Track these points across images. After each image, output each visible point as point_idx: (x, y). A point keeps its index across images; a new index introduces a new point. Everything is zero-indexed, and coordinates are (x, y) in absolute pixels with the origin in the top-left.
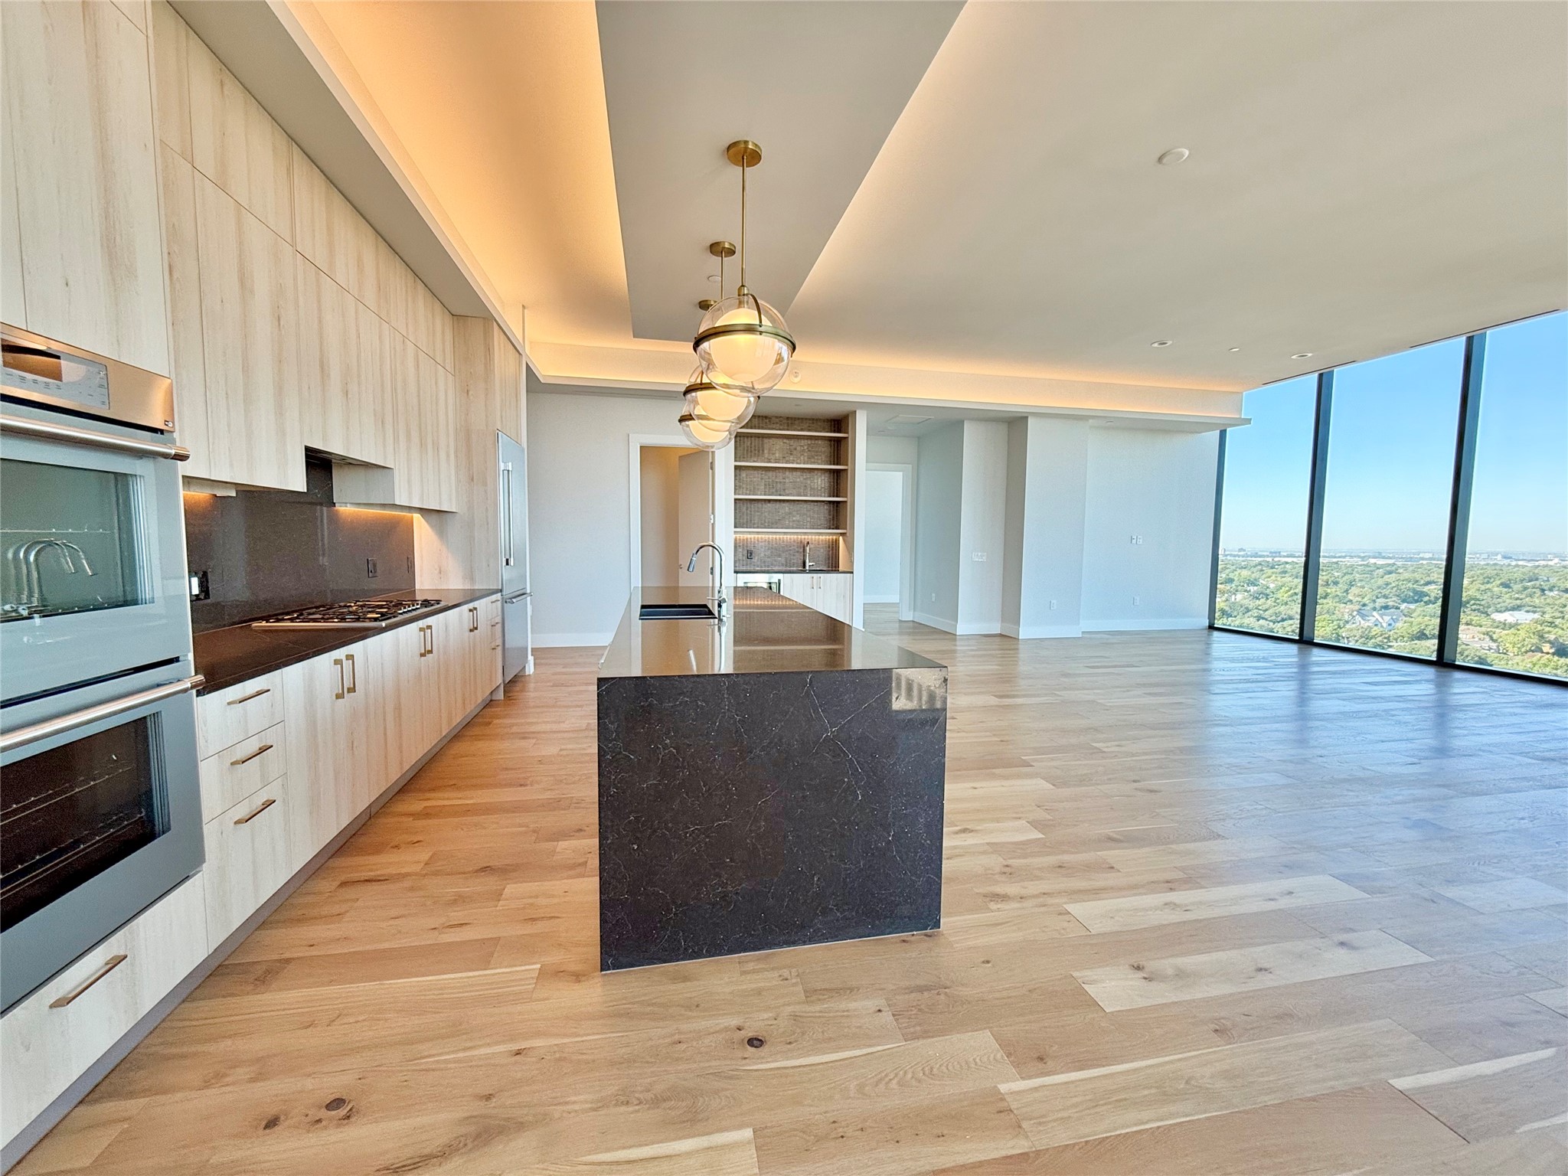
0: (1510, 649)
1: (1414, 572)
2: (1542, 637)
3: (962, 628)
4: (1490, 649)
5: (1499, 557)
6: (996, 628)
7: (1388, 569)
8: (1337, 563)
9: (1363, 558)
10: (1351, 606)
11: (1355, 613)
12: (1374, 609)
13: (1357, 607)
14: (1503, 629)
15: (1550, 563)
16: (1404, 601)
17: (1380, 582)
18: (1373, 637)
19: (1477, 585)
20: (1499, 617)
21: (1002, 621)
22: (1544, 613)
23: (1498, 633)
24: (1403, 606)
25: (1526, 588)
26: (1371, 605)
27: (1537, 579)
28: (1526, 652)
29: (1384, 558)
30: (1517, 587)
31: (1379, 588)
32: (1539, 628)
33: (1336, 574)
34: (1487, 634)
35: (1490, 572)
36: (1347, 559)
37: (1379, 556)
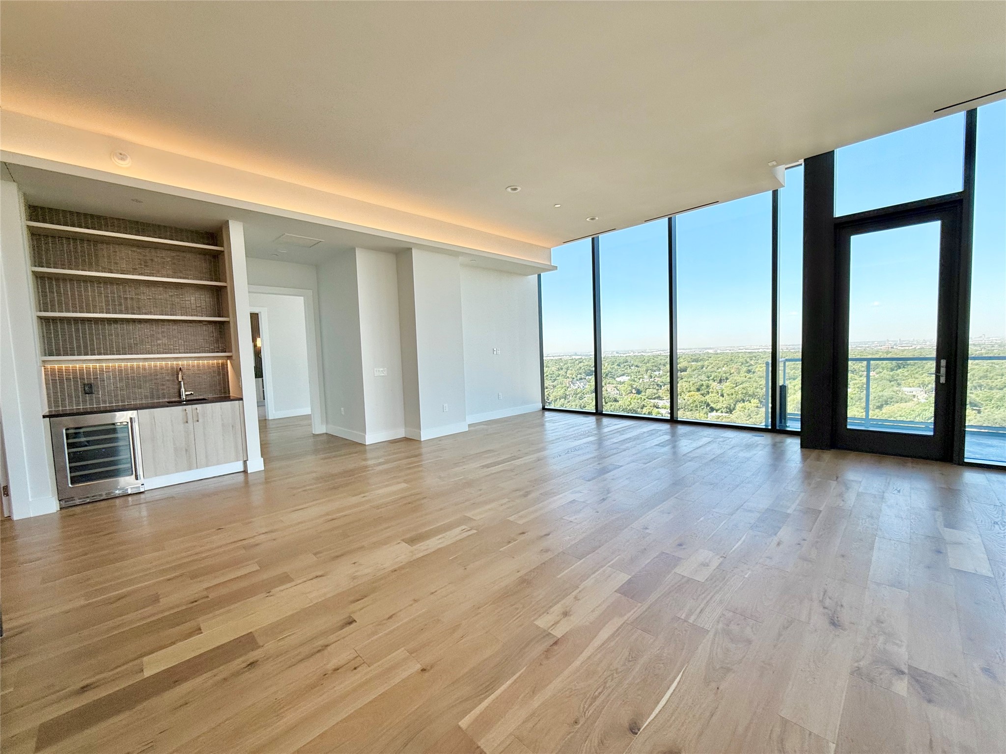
0: (623, 393)
1: (589, 361)
2: (632, 387)
3: (372, 437)
4: (617, 394)
5: (615, 353)
6: (401, 433)
7: (580, 360)
8: (561, 359)
9: (570, 356)
10: (569, 380)
11: (570, 383)
12: (577, 380)
13: (571, 380)
14: (620, 384)
15: (631, 355)
16: (587, 375)
17: (578, 367)
18: (578, 393)
19: (610, 366)
20: (618, 379)
21: (406, 426)
22: (631, 376)
23: (619, 386)
24: (587, 378)
25: (625, 366)
26: (576, 379)
27: (627, 362)
28: (628, 394)
29: (577, 355)
30: (622, 366)
31: (578, 370)
32: (631, 383)
33: (561, 364)
34: (615, 387)
35: (613, 360)
36: (565, 357)
37: (576, 355)
